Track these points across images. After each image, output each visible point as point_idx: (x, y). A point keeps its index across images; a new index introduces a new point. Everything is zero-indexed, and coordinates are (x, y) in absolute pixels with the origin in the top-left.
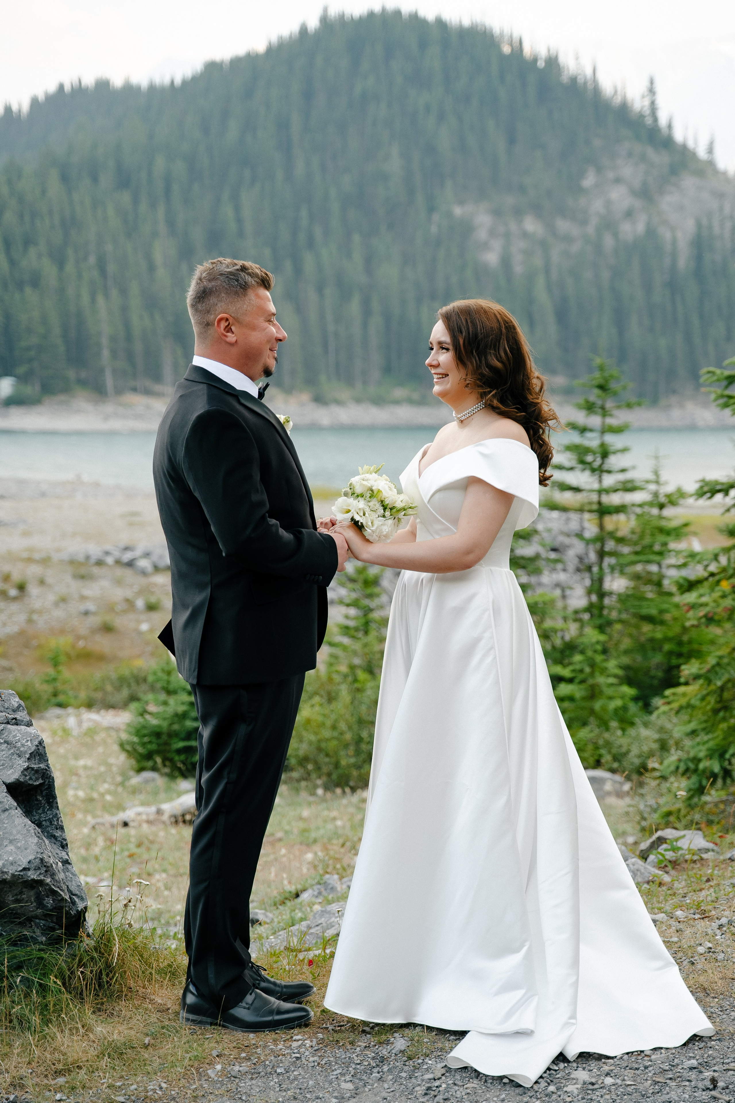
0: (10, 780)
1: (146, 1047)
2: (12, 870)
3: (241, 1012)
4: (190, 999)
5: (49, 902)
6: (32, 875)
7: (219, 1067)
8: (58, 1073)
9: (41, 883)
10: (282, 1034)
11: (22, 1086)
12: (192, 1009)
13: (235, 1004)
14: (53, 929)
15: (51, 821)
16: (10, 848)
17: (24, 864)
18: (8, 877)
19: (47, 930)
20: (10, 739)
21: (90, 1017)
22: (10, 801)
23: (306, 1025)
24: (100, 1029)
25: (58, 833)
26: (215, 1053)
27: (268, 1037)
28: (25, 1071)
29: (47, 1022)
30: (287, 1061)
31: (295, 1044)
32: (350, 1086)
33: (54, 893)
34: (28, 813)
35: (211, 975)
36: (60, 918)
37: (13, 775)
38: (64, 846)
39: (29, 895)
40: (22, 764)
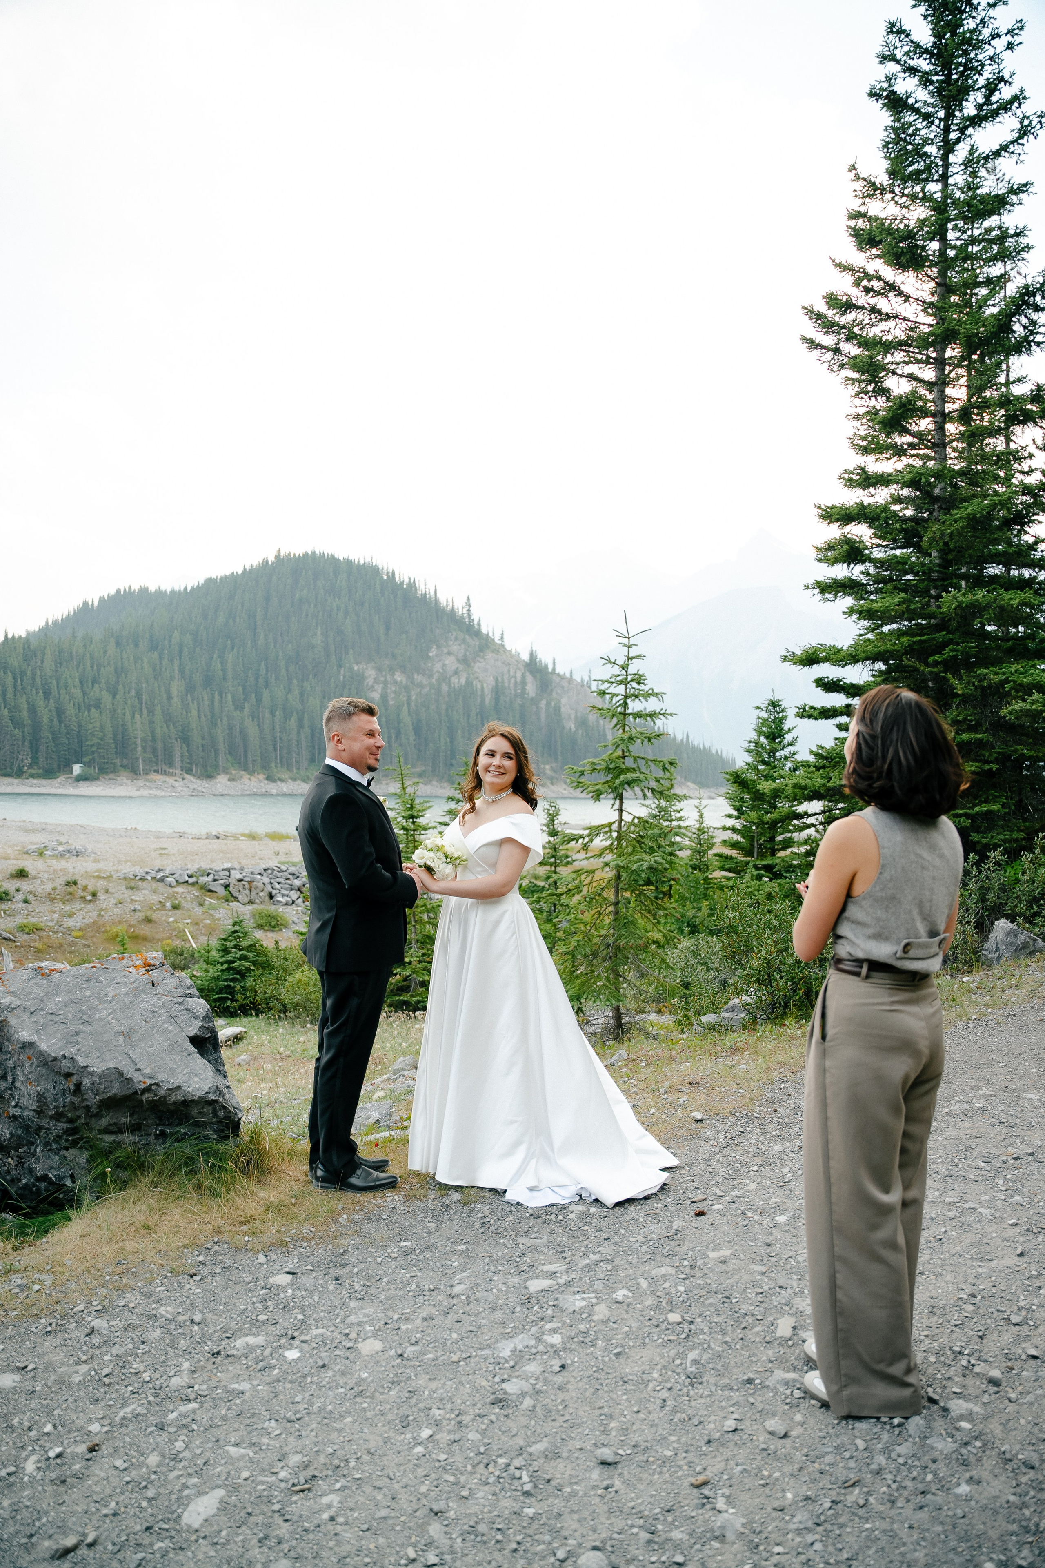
0: (192, 1034)
1: (293, 1205)
2: (199, 1094)
3: (353, 1180)
4: (320, 1173)
5: (221, 1113)
6: (212, 1097)
7: (345, 1216)
8: (241, 1223)
9: (216, 1101)
10: (379, 1193)
11: (220, 1232)
12: (324, 1180)
13: (350, 1176)
14: (223, 1131)
15: (216, 1060)
16: (196, 1079)
17: (207, 1090)
18: (196, 1098)
19: (218, 1132)
20: (189, 1007)
21: (254, 1187)
22: (192, 1048)
23: (394, 1187)
24: (262, 1194)
25: (221, 1068)
26: (340, 1207)
27: (369, 1195)
28: (220, 1222)
29: (228, 1191)
30: (388, 1210)
31: (388, 1199)
32: (432, 1225)
33: (224, 1107)
34: (202, 1055)
35: (335, 1158)
36: (228, 1124)
37: (193, 1031)
38: (225, 1077)
39: (208, 1109)
40: (198, 1024)
